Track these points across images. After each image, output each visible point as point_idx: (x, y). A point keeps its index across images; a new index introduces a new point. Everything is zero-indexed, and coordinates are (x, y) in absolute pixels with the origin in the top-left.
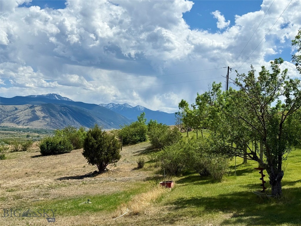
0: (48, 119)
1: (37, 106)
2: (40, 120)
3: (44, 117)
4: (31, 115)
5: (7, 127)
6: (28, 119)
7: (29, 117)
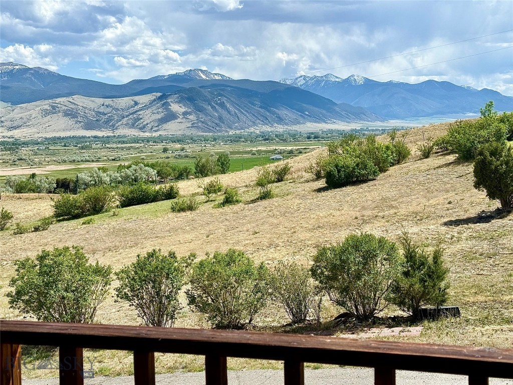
0: (193, 116)
1: (170, 95)
2: (179, 120)
3: (185, 114)
4: (162, 112)
5: (125, 136)
6: (159, 119)
7: (159, 116)
